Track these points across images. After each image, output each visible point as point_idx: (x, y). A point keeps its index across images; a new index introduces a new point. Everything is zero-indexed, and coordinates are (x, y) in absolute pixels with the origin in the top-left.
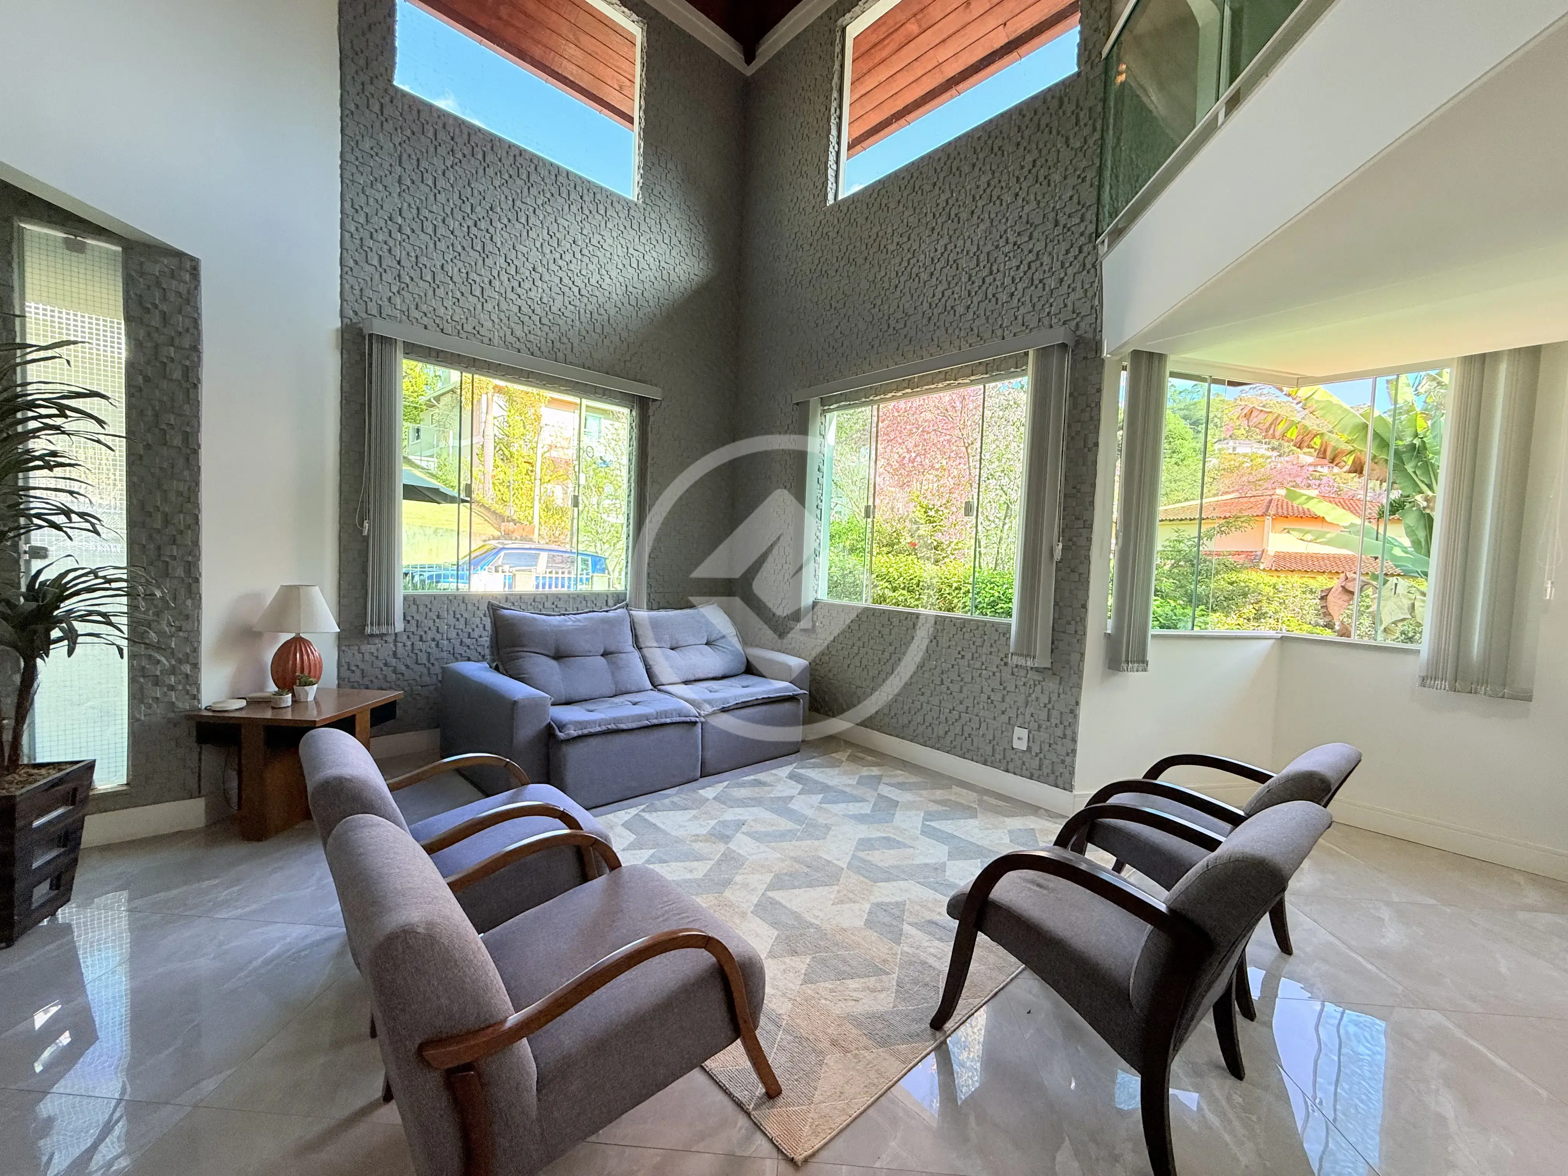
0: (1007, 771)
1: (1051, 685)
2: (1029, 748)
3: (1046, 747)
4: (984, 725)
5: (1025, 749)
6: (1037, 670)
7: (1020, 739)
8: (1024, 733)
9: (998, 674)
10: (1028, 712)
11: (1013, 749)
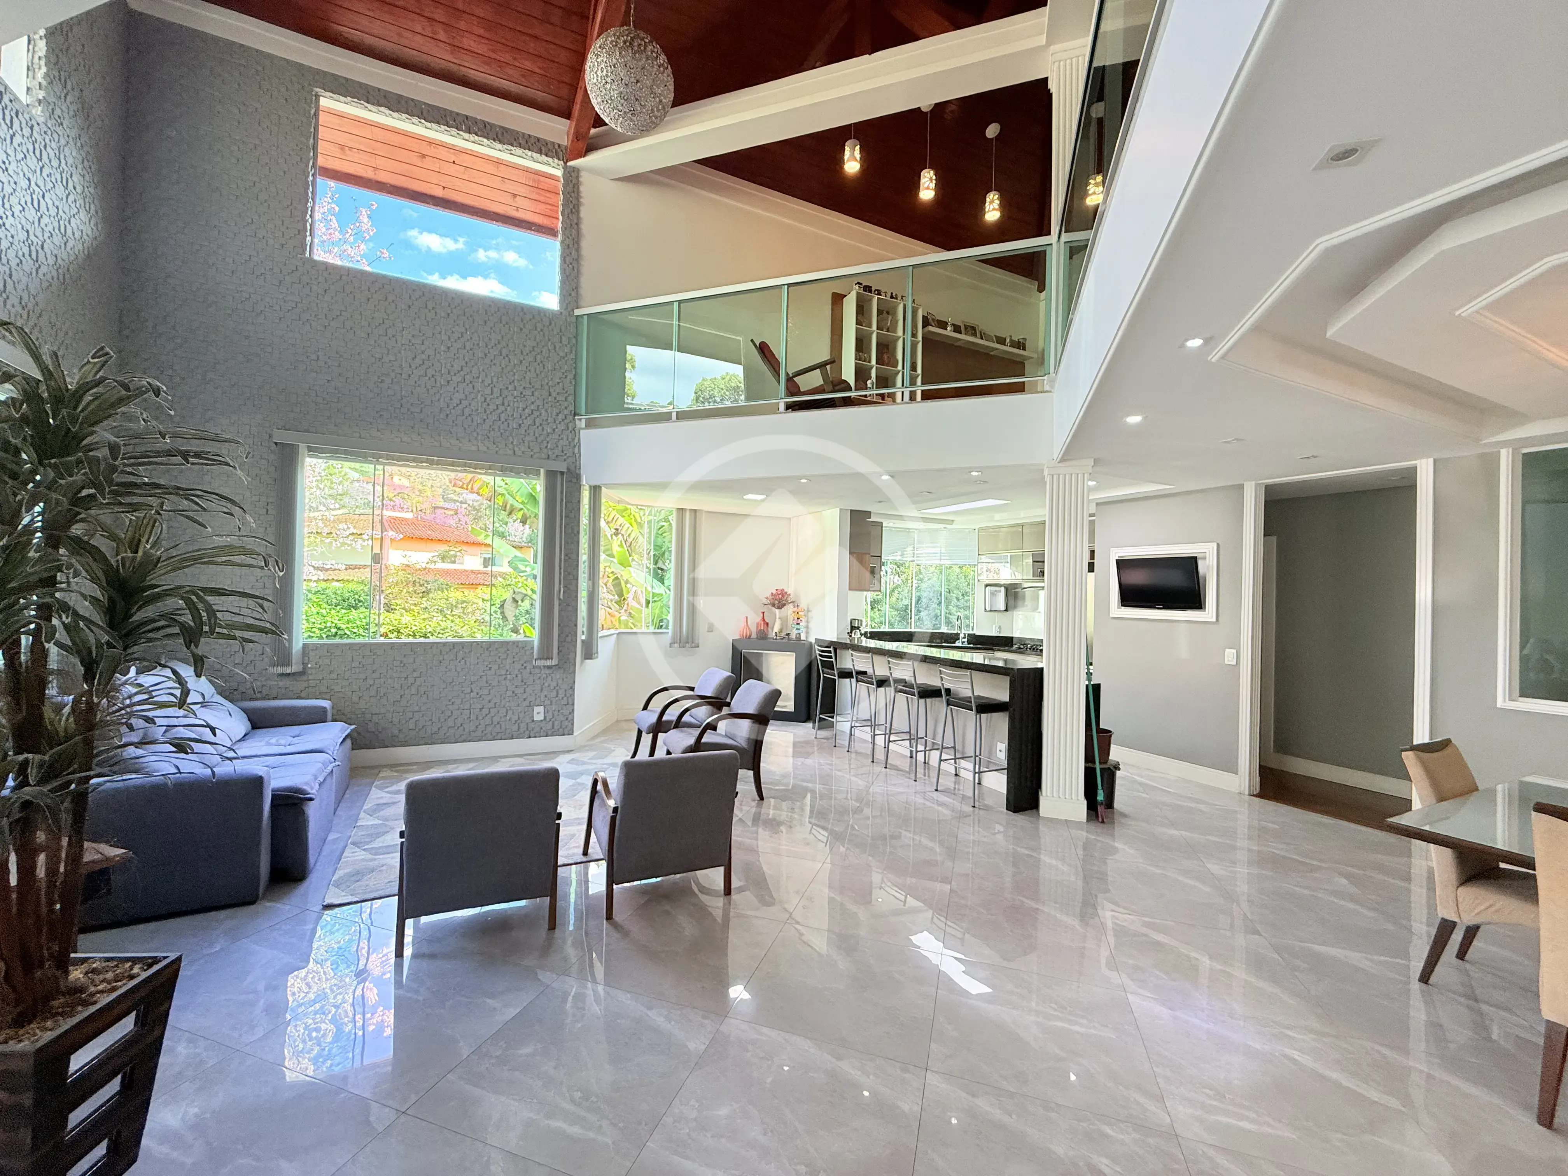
0: (530, 737)
1: (558, 675)
2: (545, 718)
3: (556, 713)
4: (510, 713)
5: (542, 718)
6: (549, 667)
7: (539, 713)
8: (541, 709)
9: (520, 676)
10: (543, 695)
11: (533, 721)
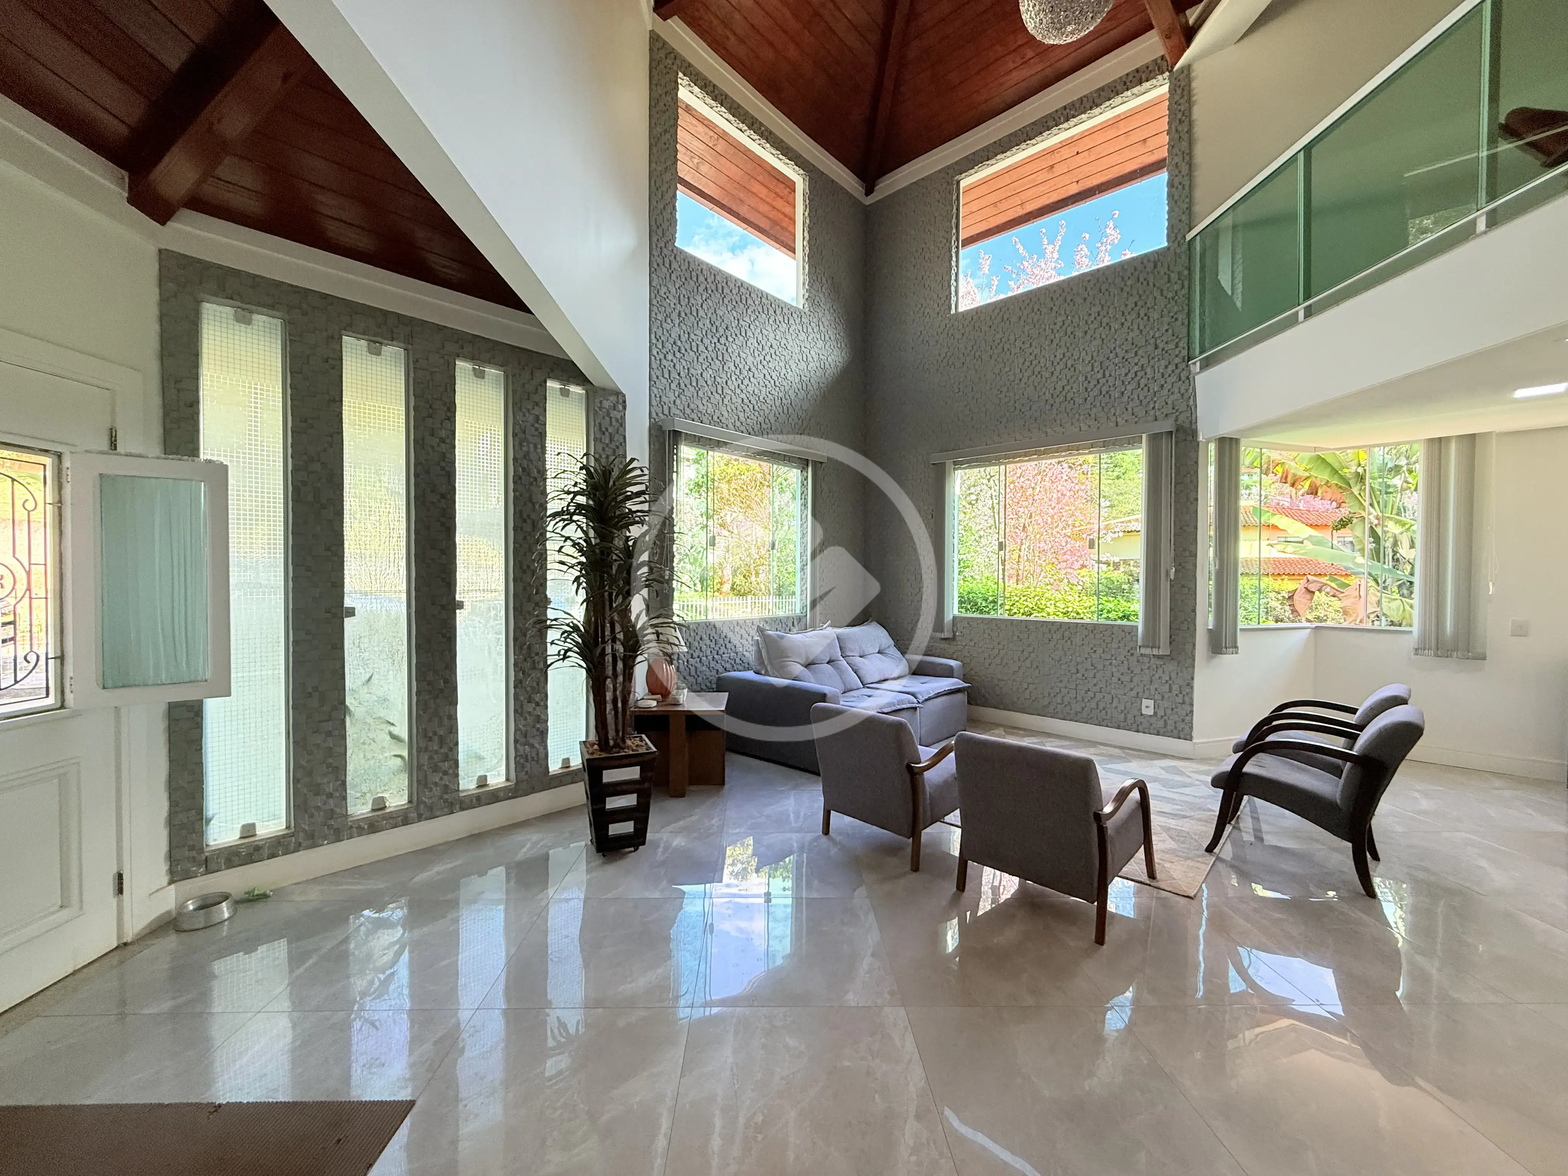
0: (1138, 731)
1: (1171, 667)
2: (1155, 713)
3: (1169, 712)
4: (1115, 700)
5: (1152, 713)
6: (1159, 657)
7: (1148, 707)
8: (1151, 703)
9: (1126, 662)
10: (1152, 688)
11: (1142, 714)
